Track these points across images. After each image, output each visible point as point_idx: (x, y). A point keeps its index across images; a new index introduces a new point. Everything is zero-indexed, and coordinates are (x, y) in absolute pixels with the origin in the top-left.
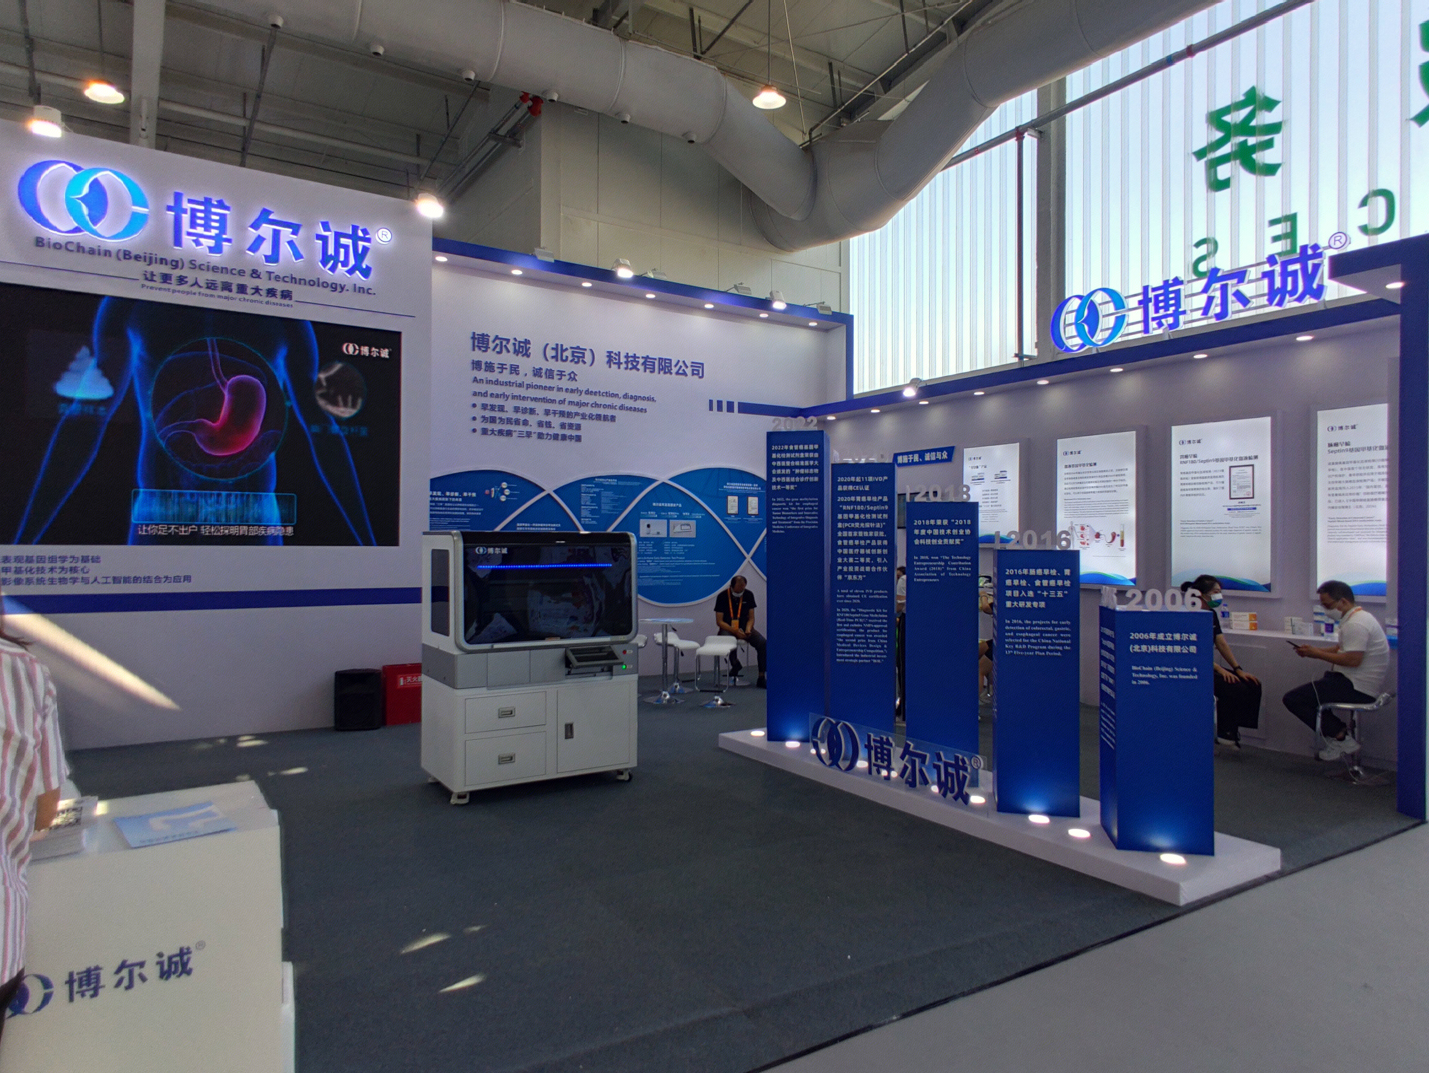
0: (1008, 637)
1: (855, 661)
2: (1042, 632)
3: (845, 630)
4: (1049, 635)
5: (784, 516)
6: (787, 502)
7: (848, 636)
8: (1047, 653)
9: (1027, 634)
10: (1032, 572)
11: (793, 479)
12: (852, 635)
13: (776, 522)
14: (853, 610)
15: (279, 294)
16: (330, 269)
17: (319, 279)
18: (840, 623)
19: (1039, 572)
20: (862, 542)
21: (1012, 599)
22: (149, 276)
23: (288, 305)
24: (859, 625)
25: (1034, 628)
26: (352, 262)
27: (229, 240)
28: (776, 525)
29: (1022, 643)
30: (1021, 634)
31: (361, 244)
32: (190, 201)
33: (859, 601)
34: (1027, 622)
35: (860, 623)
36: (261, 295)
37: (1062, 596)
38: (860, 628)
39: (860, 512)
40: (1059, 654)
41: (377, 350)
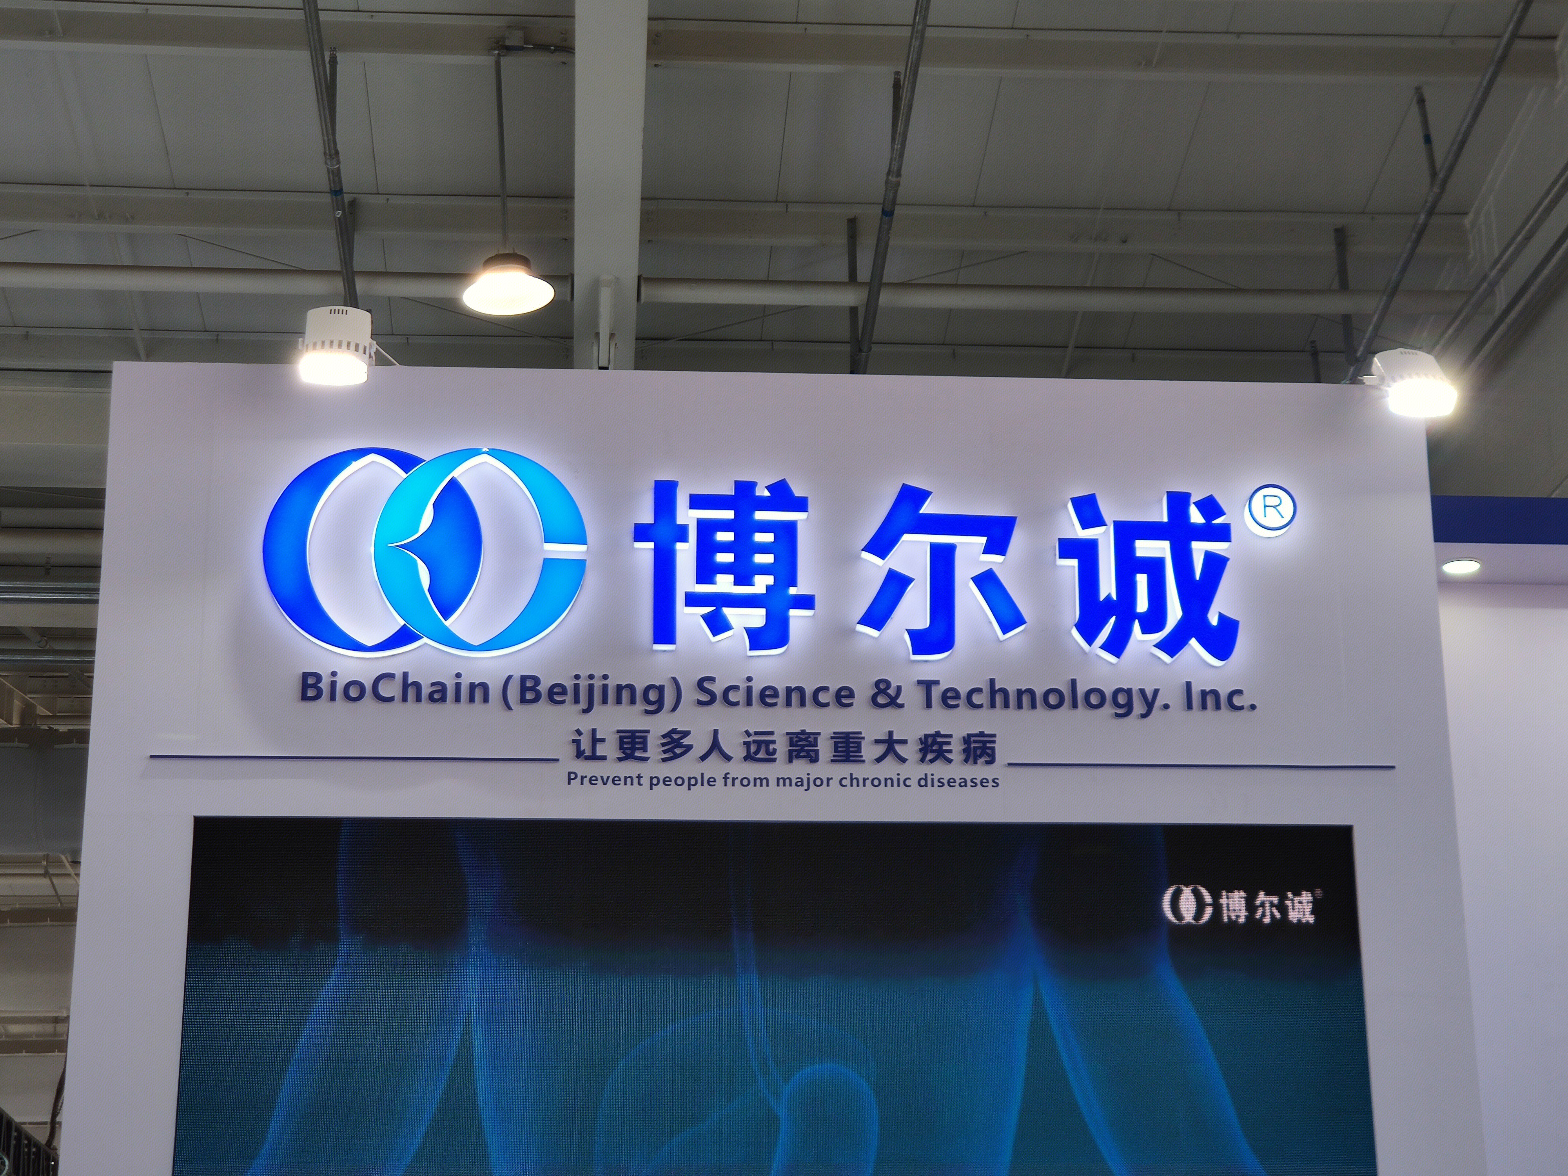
15: (956, 748)
16: (1105, 647)
17: (1074, 682)
22: (586, 745)
23: (984, 783)
26: (1174, 612)
27: (806, 602)
31: (1199, 549)
32: (697, 502)
36: (903, 760)
41: (1275, 899)
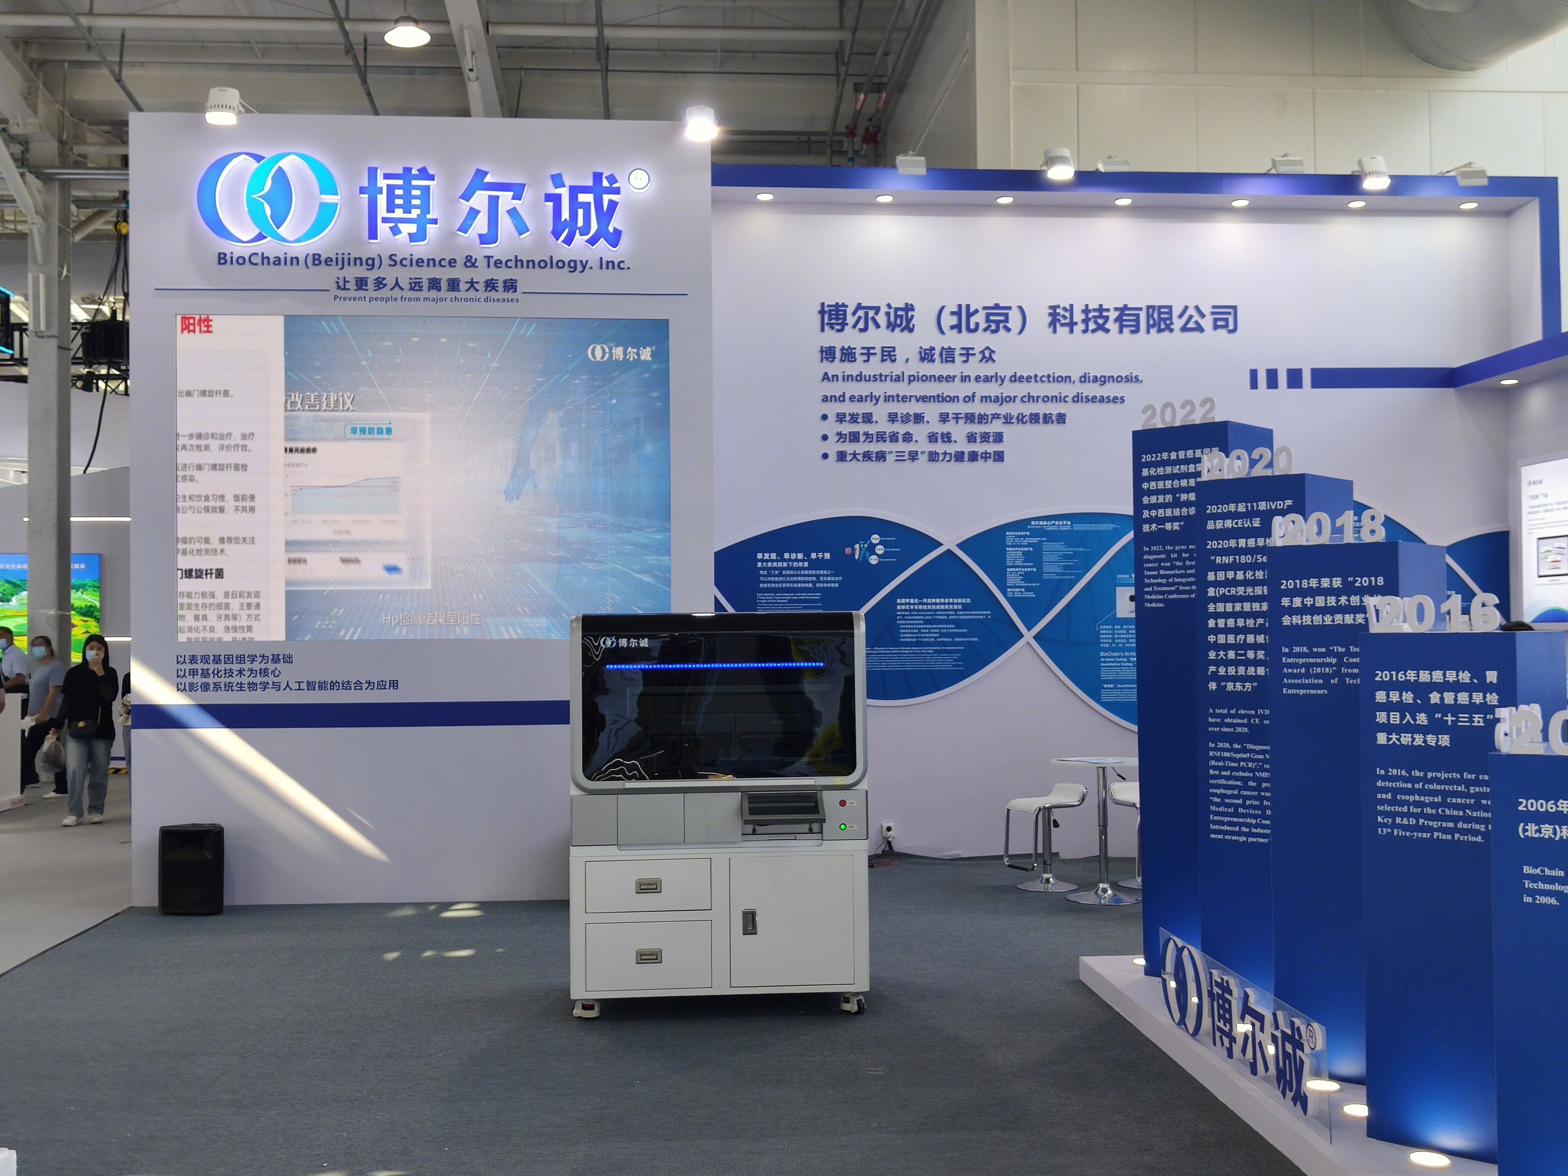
0: (1383, 802)
1: (1242, 839)
2: (1445, 794)
3: (1223, 782)
4: (1459, 801)
5: (1163, 577)
6: (1168, 553)
7: (1229, 792)
8: (1457, 836)
9: (1417, 798)
10: (1424, 676)
11: (1177, 512)
12: (1236, 792)
13: (1150, 589)
14: (1236, 746)
15: (500, 285)
16: (564, 241)
17: (551, 257)
18: (1215, 768)
19: (1438, 676)
20: (1250, 623)
21: (1388, 728)
22: (341, 284)
23: (512, 300)
24: (1246, 774)
25: (1431, 787)
26: (594, 226)
27: (435, 221)
28: (1150, 593)
29: (1408, 815)
30: (1407, 797)
31: (606, 198)
32: (387, 176)
33: (1246, 730)
34: (1417, 773)
35: (1250, 770)
36: (477, 290)
37: (1482, 724)
38: (1249, 779)
39: (1245, 567)
40: (1479, 839)
41: (635, 350)
